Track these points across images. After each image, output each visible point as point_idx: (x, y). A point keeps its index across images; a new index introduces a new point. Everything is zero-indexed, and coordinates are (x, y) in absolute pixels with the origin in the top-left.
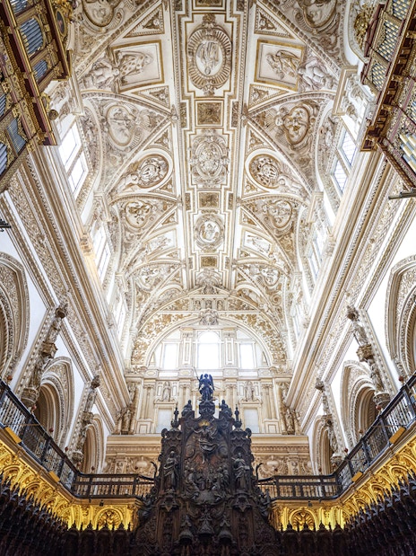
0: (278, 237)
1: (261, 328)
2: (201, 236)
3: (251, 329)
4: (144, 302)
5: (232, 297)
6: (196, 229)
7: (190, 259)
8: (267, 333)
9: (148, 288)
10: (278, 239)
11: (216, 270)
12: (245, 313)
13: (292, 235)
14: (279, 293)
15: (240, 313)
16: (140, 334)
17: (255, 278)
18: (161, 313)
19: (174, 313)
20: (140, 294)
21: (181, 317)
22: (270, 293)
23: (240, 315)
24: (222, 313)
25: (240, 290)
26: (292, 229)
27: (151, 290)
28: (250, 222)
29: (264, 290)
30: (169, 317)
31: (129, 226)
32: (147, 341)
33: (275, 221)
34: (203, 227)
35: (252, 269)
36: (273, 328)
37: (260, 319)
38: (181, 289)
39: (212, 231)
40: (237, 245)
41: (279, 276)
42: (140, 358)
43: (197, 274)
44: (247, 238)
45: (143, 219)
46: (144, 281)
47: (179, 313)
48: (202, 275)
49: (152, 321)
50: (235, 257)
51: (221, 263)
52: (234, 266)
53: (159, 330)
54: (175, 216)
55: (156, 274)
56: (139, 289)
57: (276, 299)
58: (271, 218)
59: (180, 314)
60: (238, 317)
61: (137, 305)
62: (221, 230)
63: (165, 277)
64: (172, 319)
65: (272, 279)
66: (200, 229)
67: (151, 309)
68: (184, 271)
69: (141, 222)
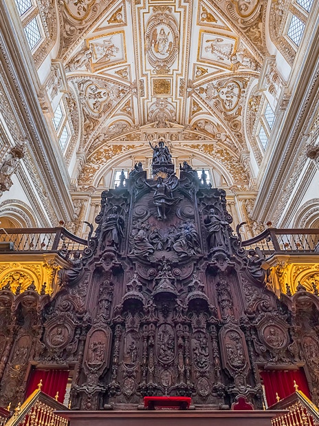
0: (244, 29)
1: (219, 155)
2: (153, 48)
3: (208, 156)
4: (93, 130)
5: (187, 131)
6: (148, 37)
7: (142, 82)
8: (226, 159)
9: (96, 115)
10: (243, 31)
11: (170, 100)
12: (201, 143)
13: (260, 25)
14: (239, 118)
15: (195, 143)
16: (89, 161)
17: (212, 103)
18: (111, 143)
19: (125, 144)
20: (88, 121)
21: (133, 147)
22: (229, 119)
23: (196, 144)
24: (177, 142)
25: (195, 124)
26: (260, 18)
27: (100, 117)
28: (210, 18)
29: (222, 116)
30: (120, 147)
31: (69, 17)
32: (96, 167)
33: (240, 9)
34: (155, 35)
35: (209, 92)
36: (231, 155)
37: (216, 148)
38: (132, 124)
39: (165, 40)
40: (193, 60)
41: (239, 97)
42: (87, 180)
43: (150, 104)
44: (205, 44)
45: (84, 9)
46: (92, 106)
47: (131, 143)
48: (154, 107)
49: (102, 150)
50: (191, 78)
51: (175, 88)
52: (189, 90)
53: (108, 158)
54: (122, 12)
55: (105, 98)
56: (87, 116)
57: (236, 126)
58: (235, 6)
59: (131, 145)
60: (193, 147)
61: (85, 133)
62: (176, 37)
63: (115, 103)
64: (123, 148)
65: (230, 101)
66: (152, 38)
67: (101, 139)
68: (135, 99)
69: (82, 13)
